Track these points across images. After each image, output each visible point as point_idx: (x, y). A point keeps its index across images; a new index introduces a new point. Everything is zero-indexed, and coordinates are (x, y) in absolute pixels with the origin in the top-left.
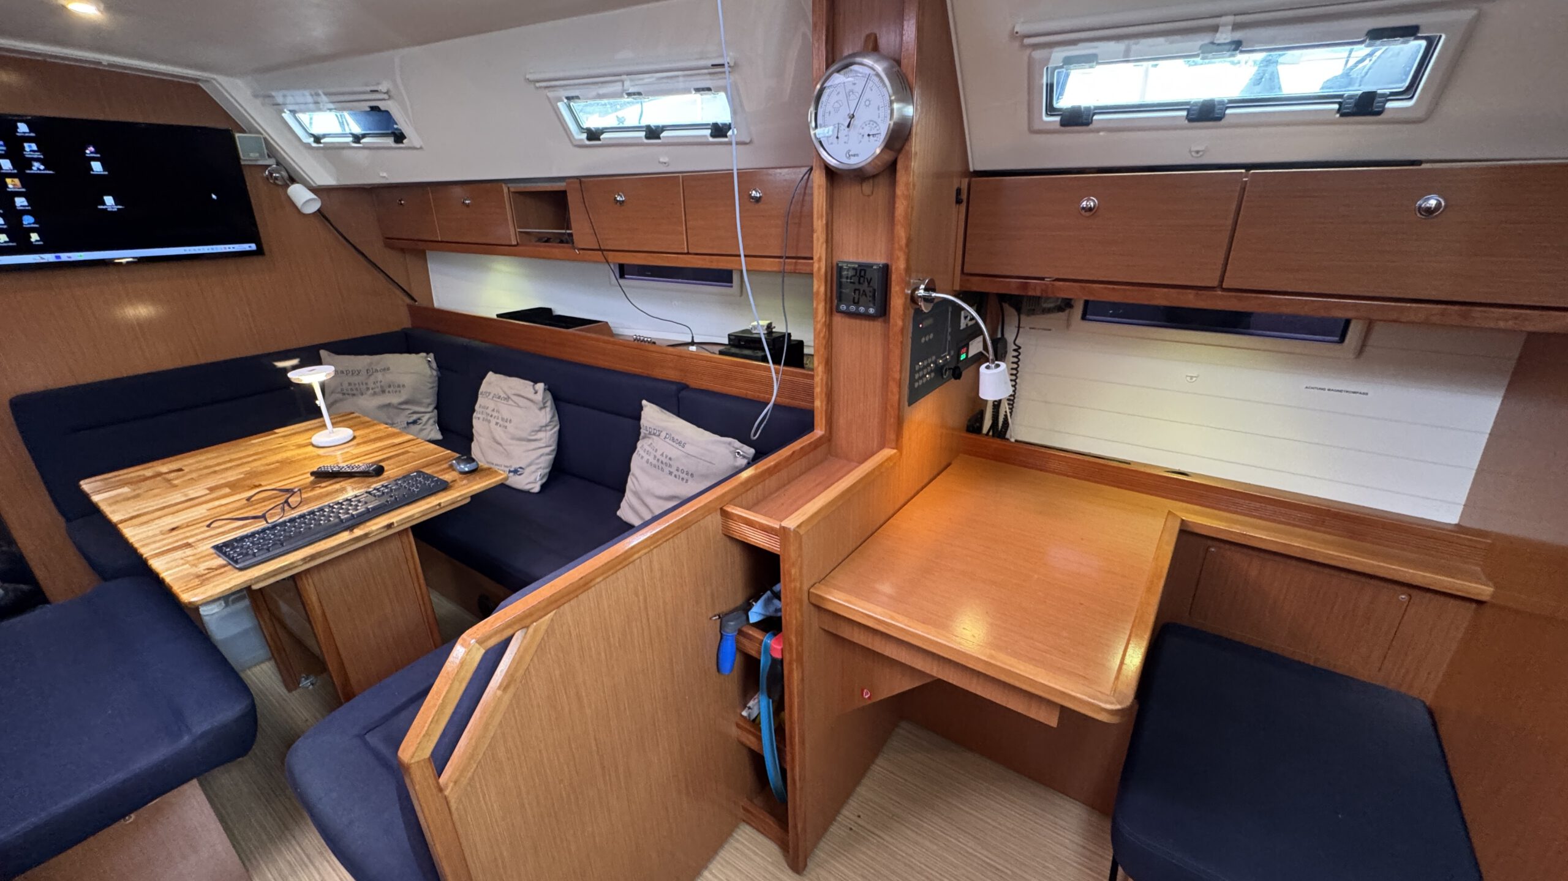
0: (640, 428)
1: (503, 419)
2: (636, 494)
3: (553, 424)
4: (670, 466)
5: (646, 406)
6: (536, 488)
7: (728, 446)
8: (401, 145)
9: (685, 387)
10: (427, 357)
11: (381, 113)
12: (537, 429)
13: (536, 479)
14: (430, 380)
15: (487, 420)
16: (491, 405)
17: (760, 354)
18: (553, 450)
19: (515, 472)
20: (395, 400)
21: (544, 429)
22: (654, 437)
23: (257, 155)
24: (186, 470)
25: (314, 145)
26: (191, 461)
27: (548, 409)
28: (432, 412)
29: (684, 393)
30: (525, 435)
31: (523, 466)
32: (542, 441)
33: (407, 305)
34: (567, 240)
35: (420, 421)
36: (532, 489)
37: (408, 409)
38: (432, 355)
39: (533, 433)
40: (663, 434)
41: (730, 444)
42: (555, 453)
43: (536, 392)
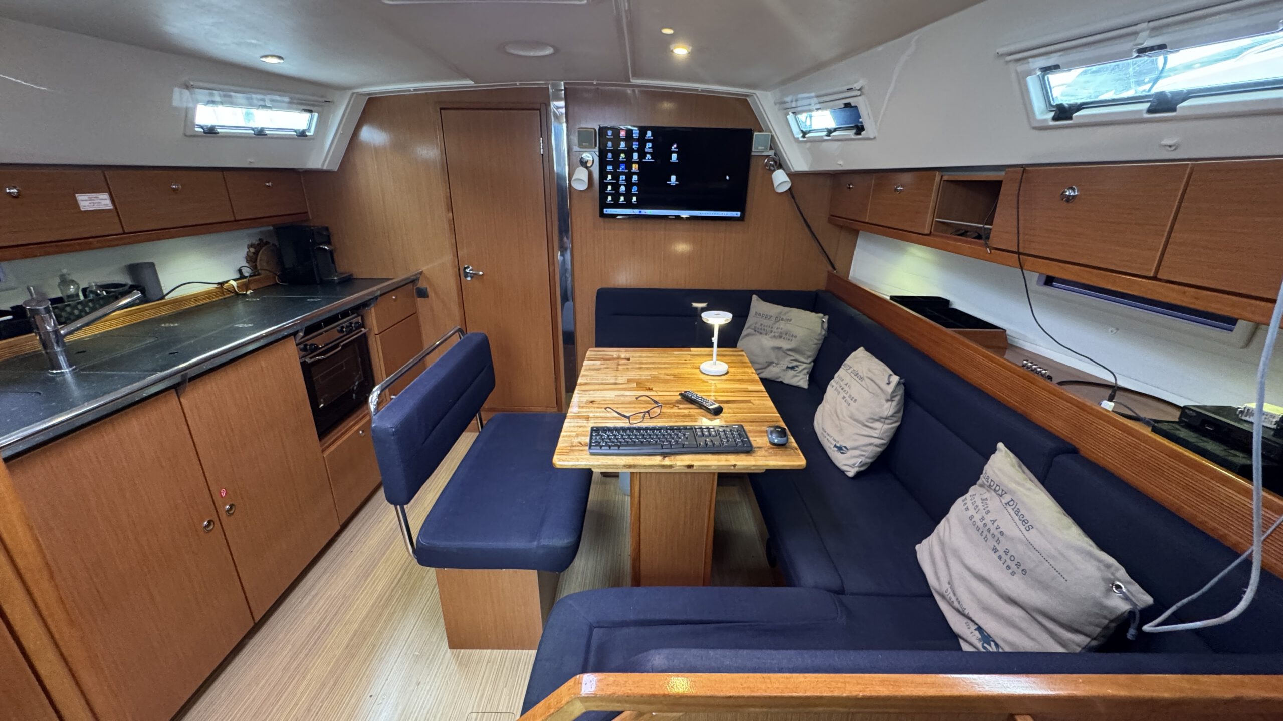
0: (982, 473)
1: (850, 396)
2: (942, 544)
3: (895, 419)
4: (998, 541)
5: (1001, 450)
6: (851, 473)
7: (1102, 568)
8: (859, 136)
9: (1073, 451)
10: (823, 318)
11: (852, 109)
12: (876, 417)
13: (854, 465)
14: (818, 338)
15: (838, 390)
16: (848, 379)
17: (1239, 458)
18: (883, 444)
19: (840, 448)
20: (786, 345)
21: (882, 420)
22: (993, 493)
23: (763, 148)
24: (632, 360)
25: (801, 139)
26: (638, 354)
27: (894, 403)
28: (810, 363)
29: (1063, 458)
30: (862, 418)
31: (848, 447)
32: (876, 431)
33: (829, 272)
34: (982, 236)
35: (796, 368)
36: (848, 471)
37: (792, 356)
38: (827, 317)
39: (871, 420)
40: (1007, 498)
41: (1108, 566)
42: (884, 447)
43: (888, 383)
